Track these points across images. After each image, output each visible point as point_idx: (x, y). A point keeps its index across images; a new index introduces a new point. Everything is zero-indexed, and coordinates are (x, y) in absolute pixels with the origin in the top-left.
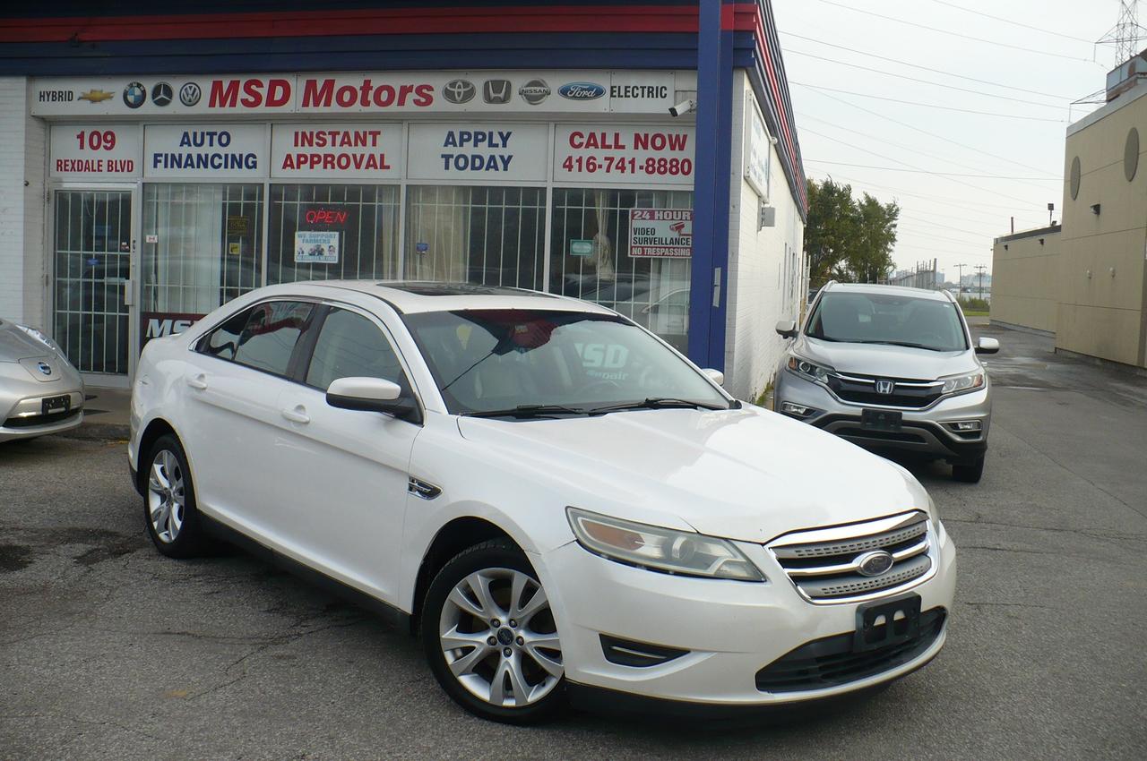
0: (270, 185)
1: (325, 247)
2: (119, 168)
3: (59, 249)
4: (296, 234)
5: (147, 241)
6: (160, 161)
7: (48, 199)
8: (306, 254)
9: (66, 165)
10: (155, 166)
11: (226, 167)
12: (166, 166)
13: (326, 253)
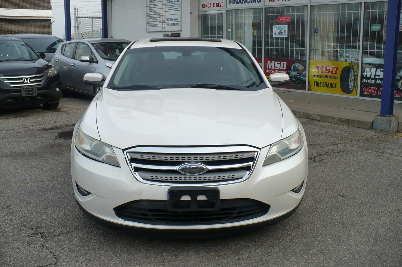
0: (265, 8)
1: (283, 31)
2: (219, 5)
3: (203, 35)
4: (274, 26)
5: (228, 31)
6: (231, 2)
7: (200, 18)
8: (277, 34)
9: (205, 6)
10: (230, 4)
11: (251, 2)
12: (233, 4)
13: (283, 33)
